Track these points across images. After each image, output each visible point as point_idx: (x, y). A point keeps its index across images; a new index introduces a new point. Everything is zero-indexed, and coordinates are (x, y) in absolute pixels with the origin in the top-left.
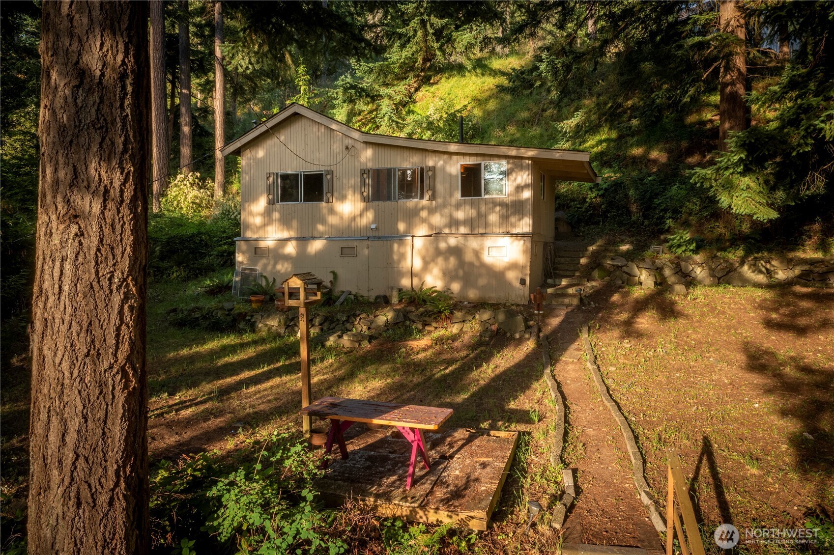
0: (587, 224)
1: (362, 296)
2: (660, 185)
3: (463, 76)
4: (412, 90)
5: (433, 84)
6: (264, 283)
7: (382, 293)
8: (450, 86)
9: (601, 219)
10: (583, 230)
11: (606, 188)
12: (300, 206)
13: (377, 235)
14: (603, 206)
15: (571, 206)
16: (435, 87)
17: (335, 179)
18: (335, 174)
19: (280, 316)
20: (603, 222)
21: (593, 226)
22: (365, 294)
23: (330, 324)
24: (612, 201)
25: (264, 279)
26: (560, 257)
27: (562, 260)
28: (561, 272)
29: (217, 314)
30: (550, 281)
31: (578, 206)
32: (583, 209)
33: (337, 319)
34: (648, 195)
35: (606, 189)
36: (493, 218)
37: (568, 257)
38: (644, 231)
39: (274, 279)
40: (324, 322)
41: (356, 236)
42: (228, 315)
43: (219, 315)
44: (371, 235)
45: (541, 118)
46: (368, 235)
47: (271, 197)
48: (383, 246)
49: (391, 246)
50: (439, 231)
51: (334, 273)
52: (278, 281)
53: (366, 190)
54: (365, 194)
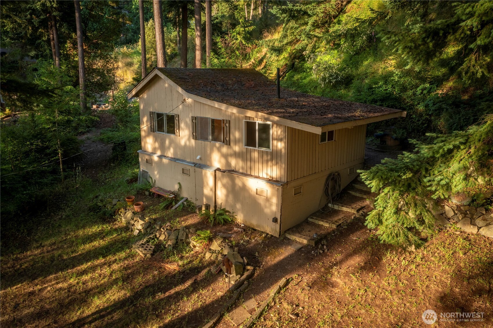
12: (165, 136)
13: (201, 164)
17: (180, 121)
18: (180, 117)
28: (353, 193)
30: (330, 205)
39: (155, 180)
41: (191, 161)
44: (198, 163)
46: (196, 163)
47: (152, 127)
48: (202, 173)
49: (206, 174)
50: (233, 169)
51: (179, 183)
52: (156, 182)
53: (195, 131)
54: (194, 134)
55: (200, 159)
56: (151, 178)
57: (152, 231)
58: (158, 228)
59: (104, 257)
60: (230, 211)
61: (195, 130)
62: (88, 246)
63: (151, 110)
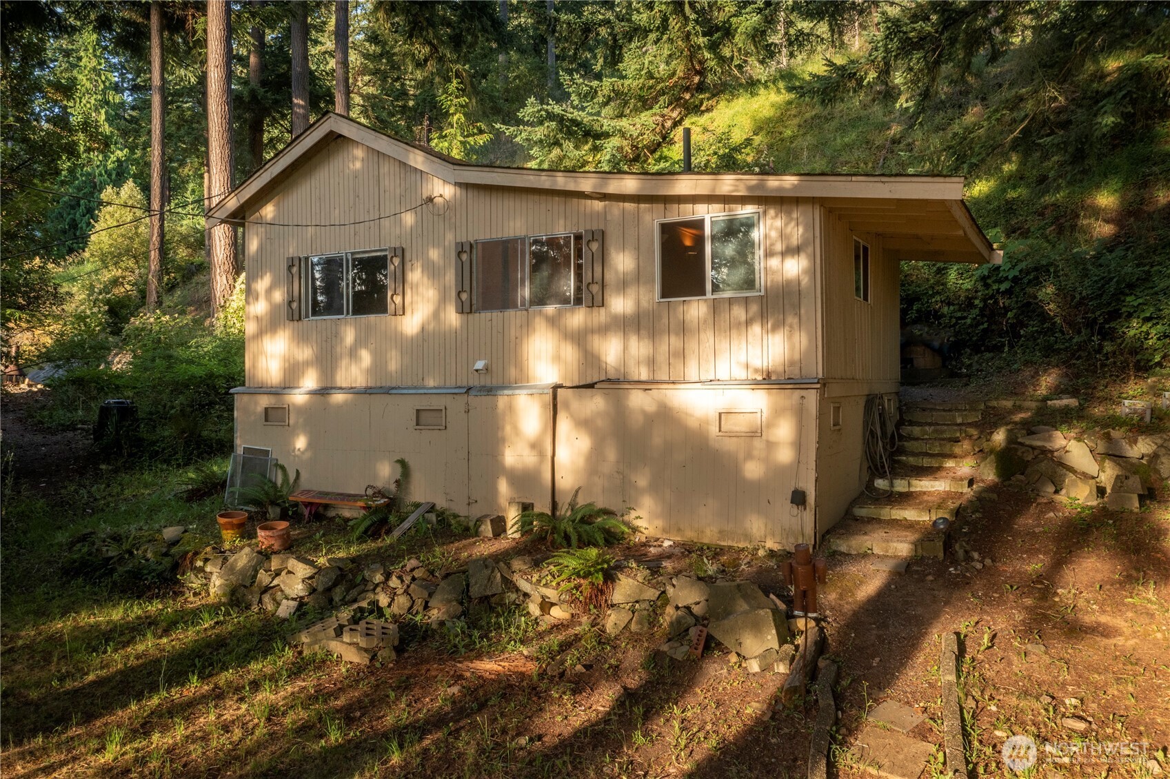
0: (976, 350)
2: (1138, 266)
3: (753, 94)
4: (669, 124)
5: (703, 112)
6: (280, 481)
7: (494, 511)
8: (732, 112)
9: (1006, 340)
10: (967, 362)
11: (1015, 277)
12: (346, 323)
13: (488, 384)
14: (1010, 314)
15: (943, 316)
16: (707, 116)
17: (408, 266)
18: (408, 254)
20: (1011, 347)
21: (988, 355)
22: (461, 510)
23: (348, 591)
24: (1029, 304)
25: (280, 473)
26: (911, 423)
27: (916, 431)
28: (911, 460)
29: (145, 551)
30: (881, 483)
31: (959, 314)
32: (969, 321)
33: (364, 579)
34: (1112, 288)
35: (1015, 280)
36: (733, 344)
37: (930, 424)
38: (1103, 365)
39: (299, 475)
40: (335, 585)
41: (448, 385)
42: (166, 554)
43: (148, 555)
44: (477, 383)
45: (890, 156)
46: (471, 384)
47: (295, 305)
48: (495, 407)
49: (511, 408)
50: (612, 375)
51: (403, 463)
52: (304, 476)
53: (467, 287)
54: (464, 296)
55: (487, 369)
56: (283, 468)
57: (354, 593)
58: (378, 578)
59: (203, 677)
60: (613, 508)
61: (467, 282)
62: (118, 659)
63: (292, 251)
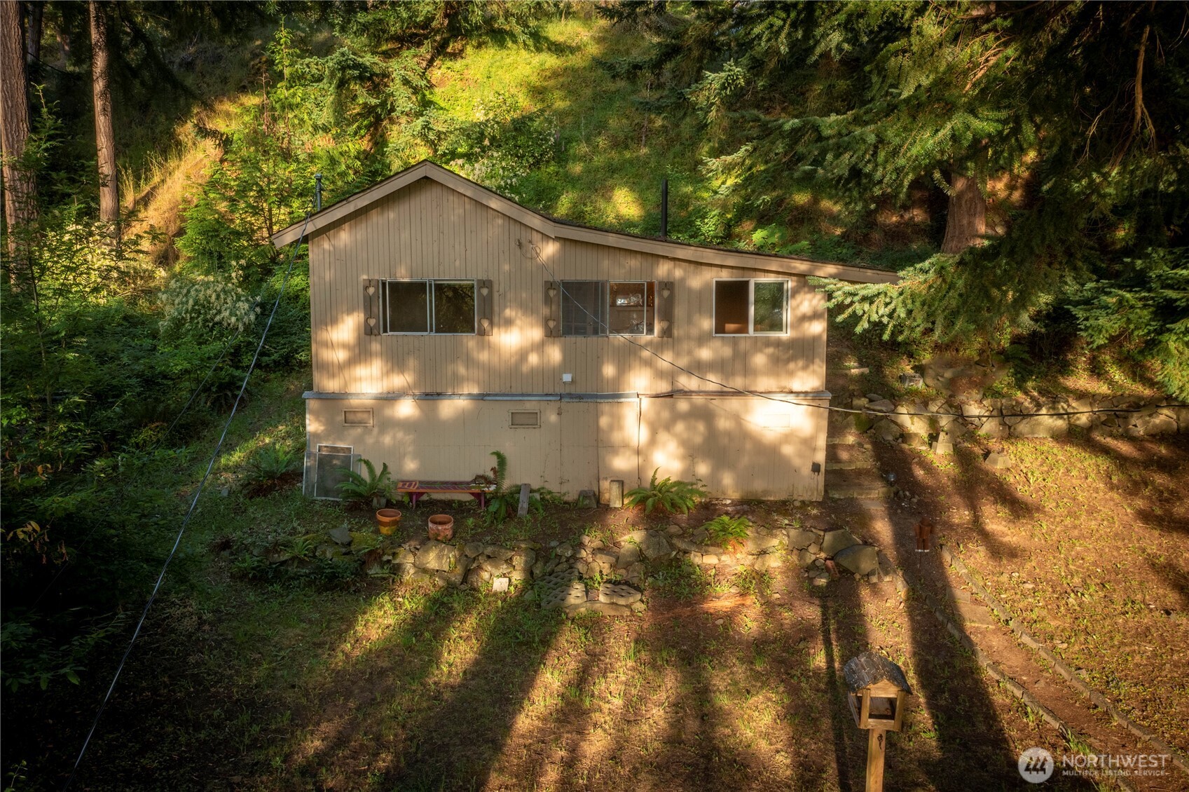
1: (550, 493)
5: (453, 55)
6: (364, 473)
7: (585, 487)
12: (430, 339)
13: (573, 392)
17: (496, 295)
18: (496, 287)
19: (450, 551)
22: (554, 487)
25: (364, 466)
29: (324, 553)
36: (760, 360)
39: (385, 466)
42: (347, 554)
43: (329, 555)
47: (373, 322)
48: (586, 411)
50: (679, 388)
51: (498, 455)
53: (555, 317)
54: (553, 324)
55: (573, 380)
56: (367, 463)
57: (552, 566)
58: (570, 552)
60: (685, 480)
61: (555, 313)
